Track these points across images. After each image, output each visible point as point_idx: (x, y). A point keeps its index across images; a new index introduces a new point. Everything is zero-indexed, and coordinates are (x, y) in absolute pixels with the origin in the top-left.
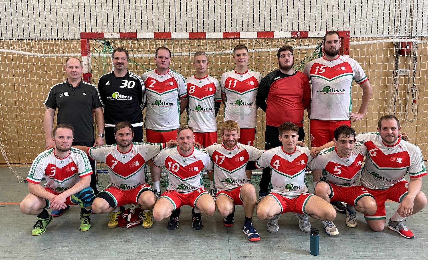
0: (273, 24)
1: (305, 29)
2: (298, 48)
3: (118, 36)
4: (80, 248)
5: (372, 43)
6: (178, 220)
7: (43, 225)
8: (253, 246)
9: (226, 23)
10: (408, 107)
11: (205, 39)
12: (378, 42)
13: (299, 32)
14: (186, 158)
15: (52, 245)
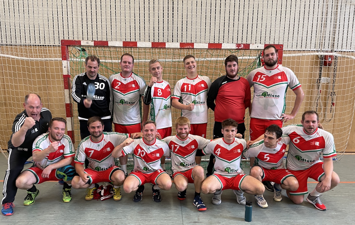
0: (221, 37)
1: (247, 42)
2: (241, 58)
3: (92, 44)
4: (63, 215)
5: (301, 55)
6: (142, 195)
7: (33, 197)
8: (201, 215)
9: (182, 35)
10: (328, 108)
11: (165, 48)
12: (306, 55)
13: (243, 45)
14: (150, 146)
15: (40, 213)
